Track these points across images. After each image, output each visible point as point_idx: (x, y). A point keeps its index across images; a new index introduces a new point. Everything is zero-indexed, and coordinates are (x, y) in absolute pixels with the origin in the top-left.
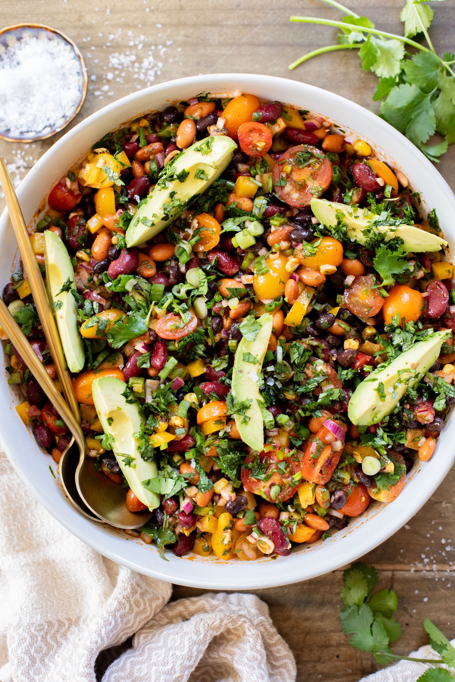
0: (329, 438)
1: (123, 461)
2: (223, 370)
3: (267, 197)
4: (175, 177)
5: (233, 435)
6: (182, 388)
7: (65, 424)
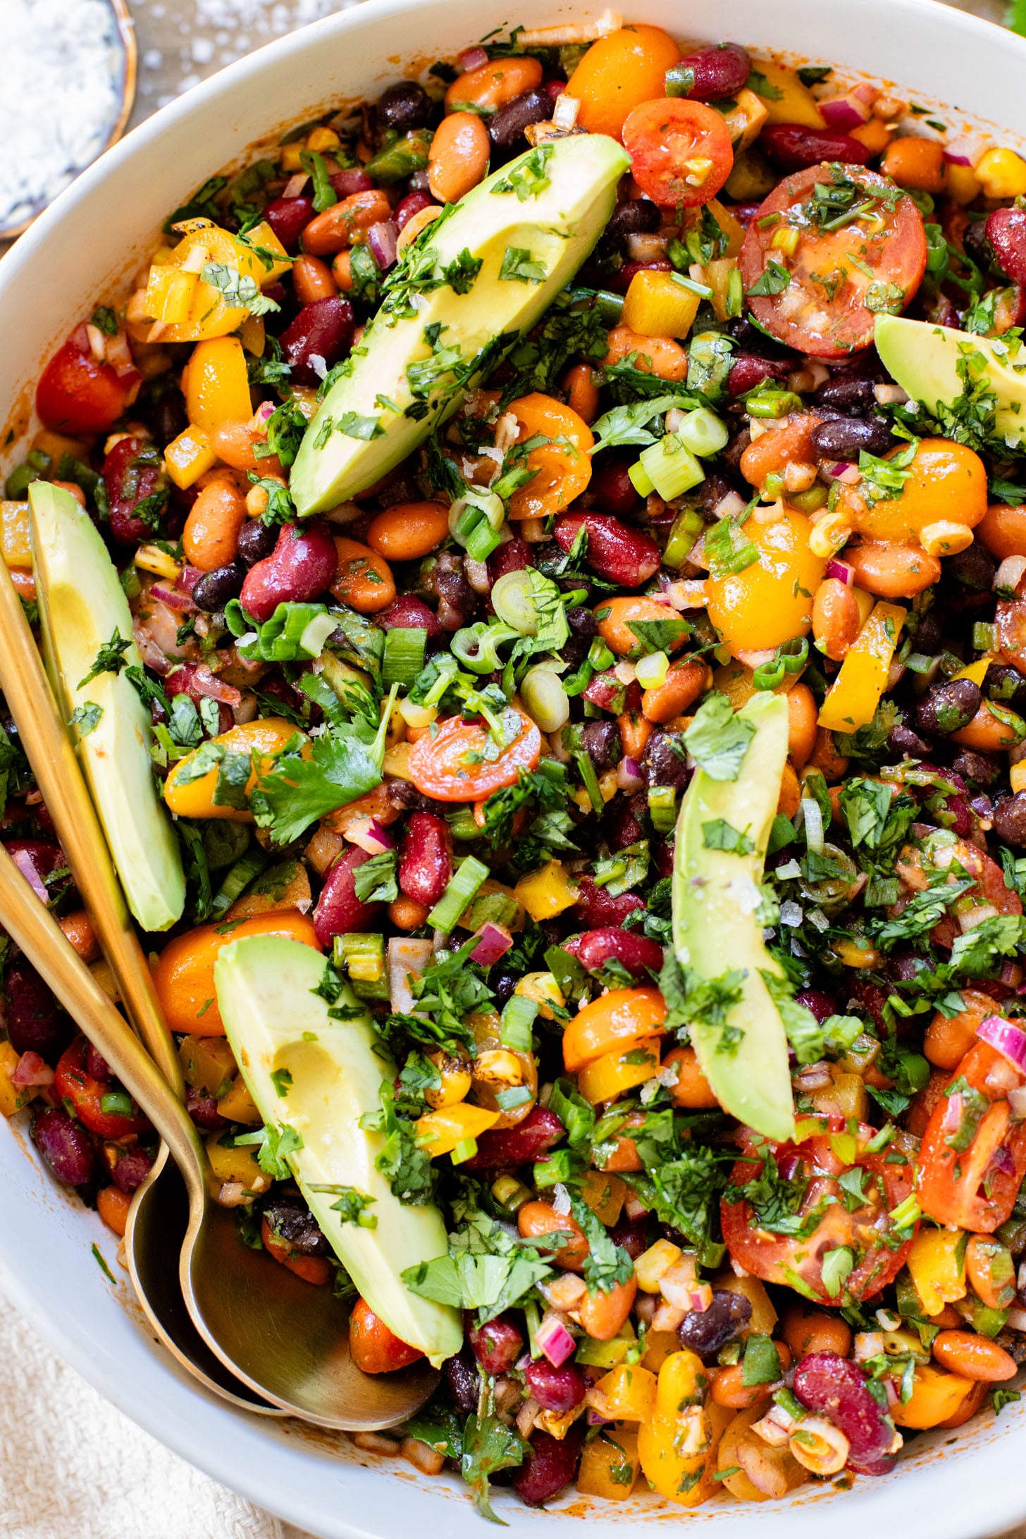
0: (998, 1077)
1: (334, 1208)
2: (634, 890)
3: (729, 334)
4: (439, 275)
5: (688, 1094)
6: (506, 958)
7: (134, 1104)
